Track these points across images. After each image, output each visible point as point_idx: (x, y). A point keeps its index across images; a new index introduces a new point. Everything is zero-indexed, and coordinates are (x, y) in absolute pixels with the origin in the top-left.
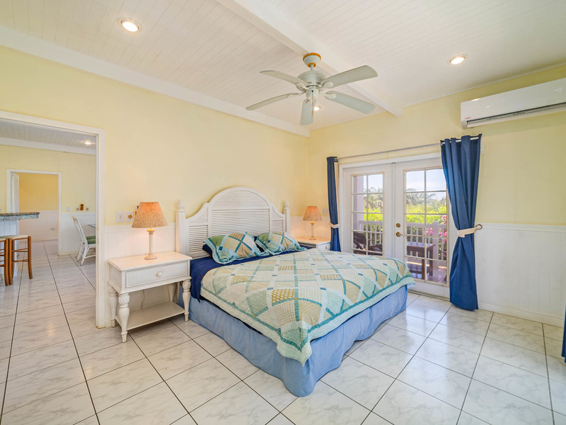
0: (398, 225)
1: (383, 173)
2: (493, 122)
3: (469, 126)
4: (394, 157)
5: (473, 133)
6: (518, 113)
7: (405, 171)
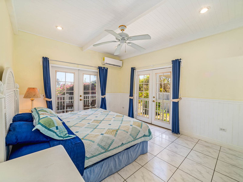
0: (81, 96)
1: (74, 73)
2: (110, 65)
3: (106, 65)
4: (80, 68)
5: (106, 66)
6: (114, 65)
7: (83, 74)
